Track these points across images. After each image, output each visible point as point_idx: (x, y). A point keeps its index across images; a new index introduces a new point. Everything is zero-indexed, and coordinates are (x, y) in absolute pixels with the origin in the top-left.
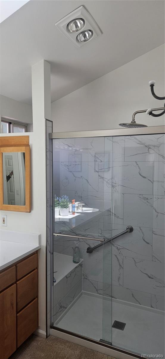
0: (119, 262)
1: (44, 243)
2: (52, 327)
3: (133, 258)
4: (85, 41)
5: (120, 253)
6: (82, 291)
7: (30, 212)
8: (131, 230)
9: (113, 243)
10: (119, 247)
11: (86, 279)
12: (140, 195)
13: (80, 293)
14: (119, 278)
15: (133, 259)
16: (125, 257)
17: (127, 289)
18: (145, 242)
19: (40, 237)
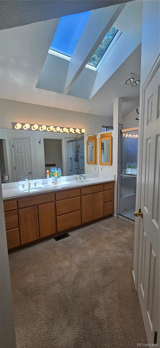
1: (116, 179)
2: (120, 214)
4: (130, 83)
7: (111, 165)
19: (115, 176)
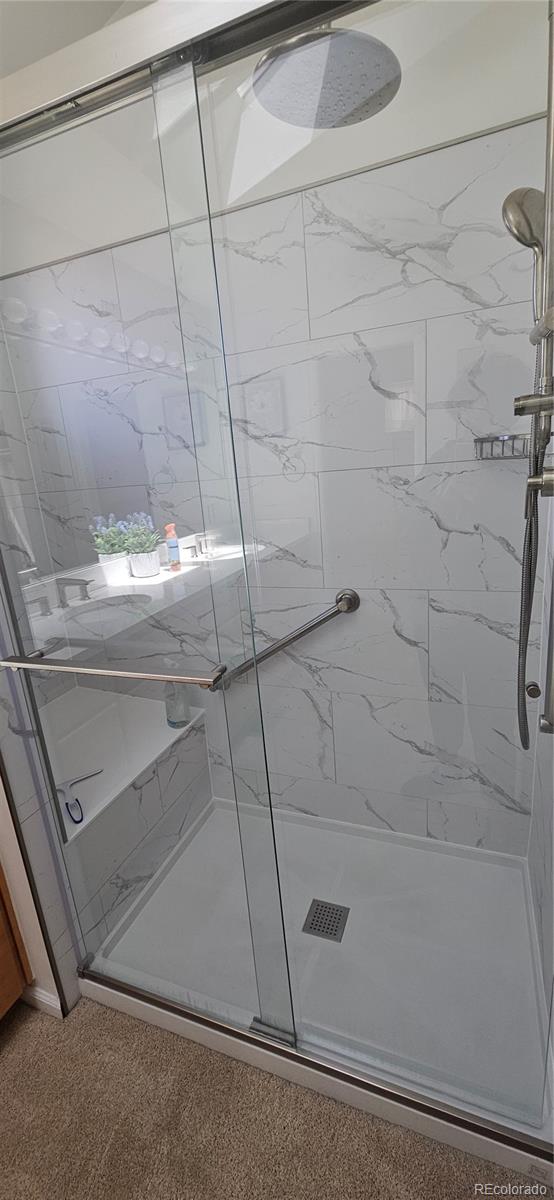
0: (318, 712)
2: (85, 972)
3: (364, 696)
5: (318, 684)
6: (214, 798)
8: (353, 603)
9: (294, 653)
10: (314, 664)
11: (221, 764)
12: (378, 469)
13: (208, 806)
14: (322, 759)
15: (363, 699)
16: (338, 694)
17: (349, 788)
18: (402, 641)
